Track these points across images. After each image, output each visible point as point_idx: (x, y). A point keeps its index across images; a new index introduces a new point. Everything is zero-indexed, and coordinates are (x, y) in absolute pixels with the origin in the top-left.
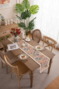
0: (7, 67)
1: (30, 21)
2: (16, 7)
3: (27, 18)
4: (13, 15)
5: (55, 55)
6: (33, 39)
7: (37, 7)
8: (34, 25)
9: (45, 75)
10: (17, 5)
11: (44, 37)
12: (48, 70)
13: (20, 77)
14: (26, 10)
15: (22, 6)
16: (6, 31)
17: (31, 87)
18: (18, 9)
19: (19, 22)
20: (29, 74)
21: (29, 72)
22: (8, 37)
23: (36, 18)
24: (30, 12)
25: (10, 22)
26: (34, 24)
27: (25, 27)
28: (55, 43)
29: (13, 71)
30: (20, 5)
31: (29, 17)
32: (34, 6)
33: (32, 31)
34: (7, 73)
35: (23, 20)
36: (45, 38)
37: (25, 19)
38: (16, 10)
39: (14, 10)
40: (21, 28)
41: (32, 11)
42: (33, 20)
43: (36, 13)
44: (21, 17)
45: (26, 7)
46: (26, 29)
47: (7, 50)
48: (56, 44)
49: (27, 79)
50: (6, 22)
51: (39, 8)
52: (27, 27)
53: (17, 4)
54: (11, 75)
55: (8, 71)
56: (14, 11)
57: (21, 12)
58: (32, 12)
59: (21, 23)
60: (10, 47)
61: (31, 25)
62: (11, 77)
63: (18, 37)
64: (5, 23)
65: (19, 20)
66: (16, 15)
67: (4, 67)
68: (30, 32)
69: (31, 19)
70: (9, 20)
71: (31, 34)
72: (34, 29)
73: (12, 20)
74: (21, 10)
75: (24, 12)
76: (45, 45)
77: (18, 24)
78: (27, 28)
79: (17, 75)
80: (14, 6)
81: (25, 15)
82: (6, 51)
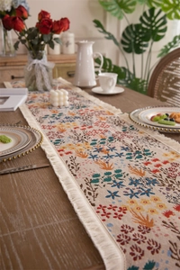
14: (147, 9)
24: (164, 18)
25: (65, 47)
44: (123, 42)
63: (44, 61)
66: (95, 21)
74: (122, 6)
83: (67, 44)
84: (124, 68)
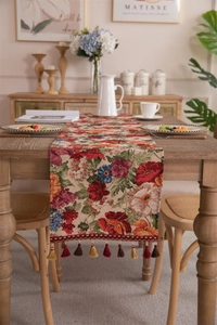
25: (153, 87)
38: (199, 35)
66: (192, 60)
70: (147, 75)
83: (157, 84)
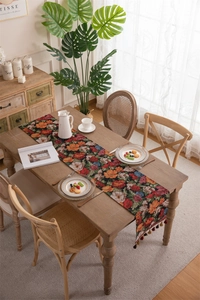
0: (19, 227)
1: (95, 63)
2: (44, 13)
3: (85, 54)
4: (34, 45)
5: (186, 178)
6: (107, 125)
7: (117, 13)
8: (109, 77)
9: (155, 249)
10: (47, 6)
11: (146, 116)
12: (163, 234)
13: (68, 257)
14: (80, 23)
15: (65, 12)
16: (11, 102)
17: (107, 292)
18: (51, 20)
19: (56, 68)
20: (97, 250)
21: (99, 240)
22: (17, 121)
23: (114, 52)
24: (94, 32)
25: (26, 69)
26: (110, 73)
27: (78, 84)
28: (186, 136)
29: (41, 239)
30: (58, 6)
31: (92, 49)
32: (108, 8)
33: (101, 99)
34: (20, 249)
35: (70, 61)
36: (150, 122)
37: (77, 56)
38: (44, 23)
39: (36, 23)
40: (65, 88)
41: (99, 26)
42: (106, 60)
43: (113, 33)
44: (63, 49)
45: (80, 13)
46: (80, 91)
47: (17, 168)
48: (189, 139)
49: (90, 265)
50: (10, 70)
51: (124, 14)
52: (86, 86)
53: (48, 3)
54: (34, 255)
55: (24, 241)
56: (38, 30)
57: (63, 32)
58: (102, 31)
59: (62, 71)
60: (30, 156)
61: (100, 76)
62: (35, 261)
64: (7, 73)
65: (54, 60)
66: (45, 44)
67: (8, 226)
68: (95, 101)
69: (97, 56)
70: (20, 62)
71: (98, 109)
72: (109, 93)
73: (30, 61)
74: (62, 26)
75: (73, 33)
76: (151, 145)
77: (52, 74)
78: (84, 89)
79: (54, 251)
80: (38, 9)
81: (78, 43)
82: (12, 171)
83: (28, 67)
84: (67, 69)
